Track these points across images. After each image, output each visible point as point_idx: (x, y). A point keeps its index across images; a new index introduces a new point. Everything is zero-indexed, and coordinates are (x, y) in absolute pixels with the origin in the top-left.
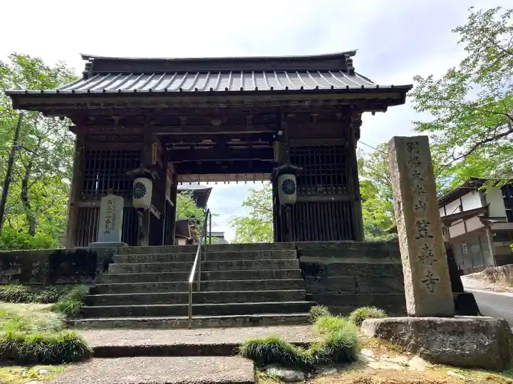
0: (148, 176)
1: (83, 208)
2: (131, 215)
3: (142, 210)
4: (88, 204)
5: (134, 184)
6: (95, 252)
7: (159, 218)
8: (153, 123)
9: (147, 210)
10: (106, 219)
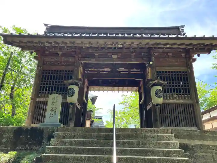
0: (76, 84)
1: (39, 102)
2: (66, 107)
3: (72, 104)
4: (42, 99)
5: (68, 89)
6: (43, 129)
7: (80, 108)
8: (80, 56)
9: (75, 104)
10: (51, 108)
